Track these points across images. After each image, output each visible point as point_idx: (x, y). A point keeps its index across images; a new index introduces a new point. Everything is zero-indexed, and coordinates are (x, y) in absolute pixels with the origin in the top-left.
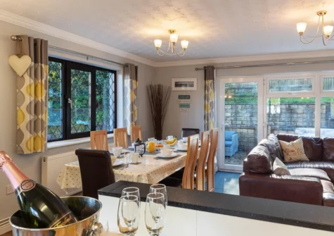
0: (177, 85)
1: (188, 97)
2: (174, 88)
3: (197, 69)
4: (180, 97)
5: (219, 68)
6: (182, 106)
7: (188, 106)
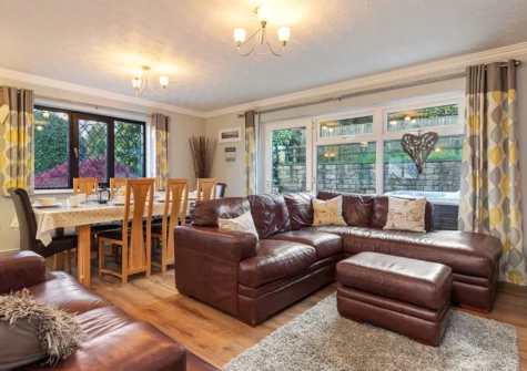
0: (224, 136)
1: (233, 150)
2: (221, 140)
3: (240, 116)
4: (227, 150)
5: (260, 113)
6: (228, 160)
7: (233, 160)
